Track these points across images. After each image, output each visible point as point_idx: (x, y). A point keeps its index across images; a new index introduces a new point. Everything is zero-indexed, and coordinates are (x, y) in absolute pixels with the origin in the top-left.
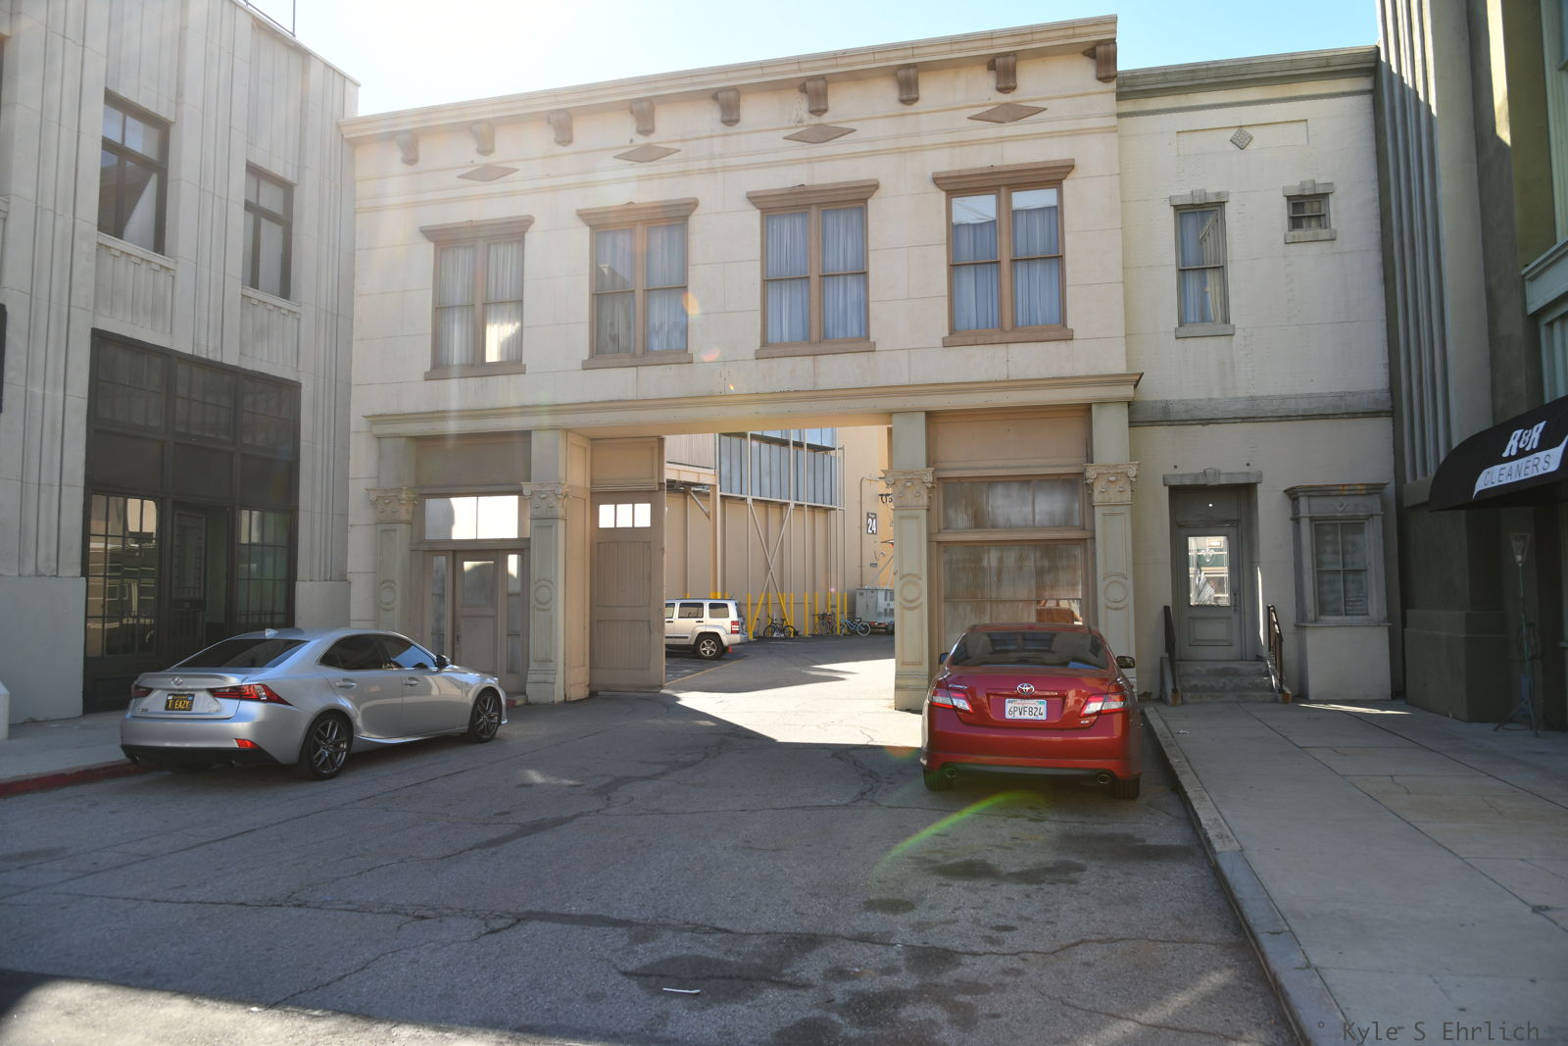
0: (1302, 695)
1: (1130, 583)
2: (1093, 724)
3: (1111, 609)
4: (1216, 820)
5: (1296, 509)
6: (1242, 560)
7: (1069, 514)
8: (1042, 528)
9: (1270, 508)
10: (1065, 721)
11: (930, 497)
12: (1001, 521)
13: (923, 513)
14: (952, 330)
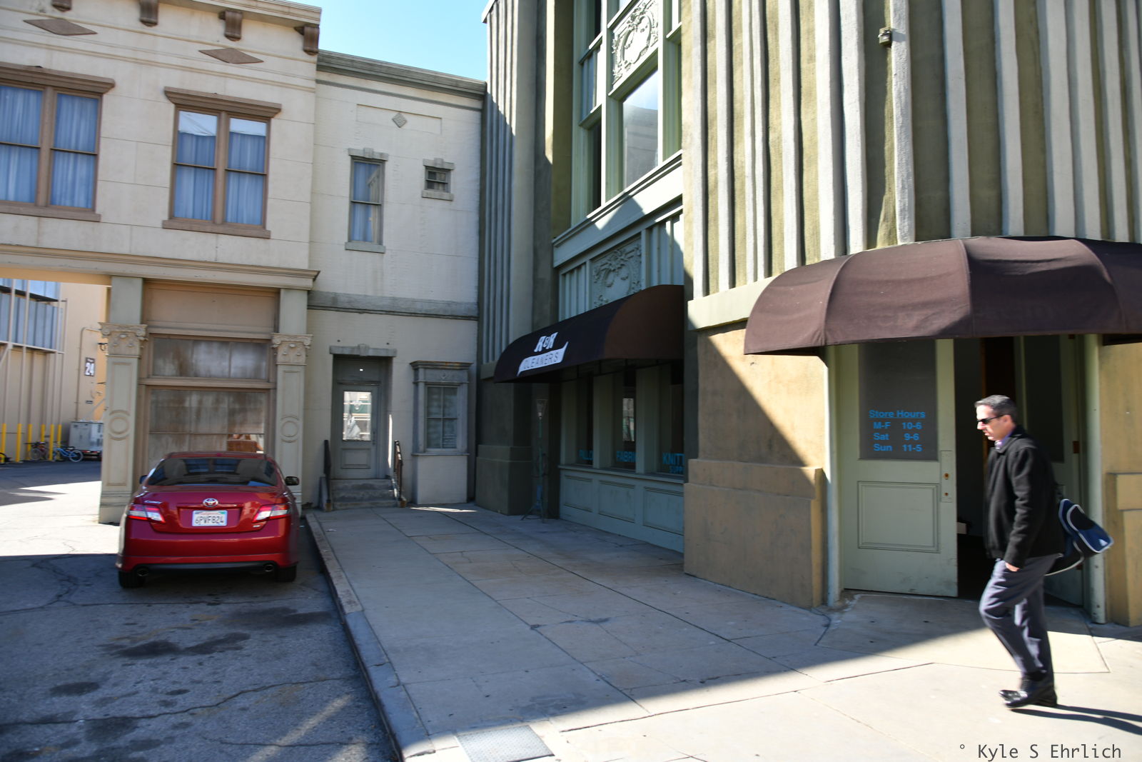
0: (413, 502)
1: (300, 423)
2: (262, 527)
3: (286, 442)
4: (348, 591)
5: (416, 376)
6: (380, 409)
7: (257, 369)
8: (235, 379)
9: (400, 374)
10: (241, 526)
11: (141, 349)
12: (202, 371)
13: (135, 362)
14: (172, 216)
